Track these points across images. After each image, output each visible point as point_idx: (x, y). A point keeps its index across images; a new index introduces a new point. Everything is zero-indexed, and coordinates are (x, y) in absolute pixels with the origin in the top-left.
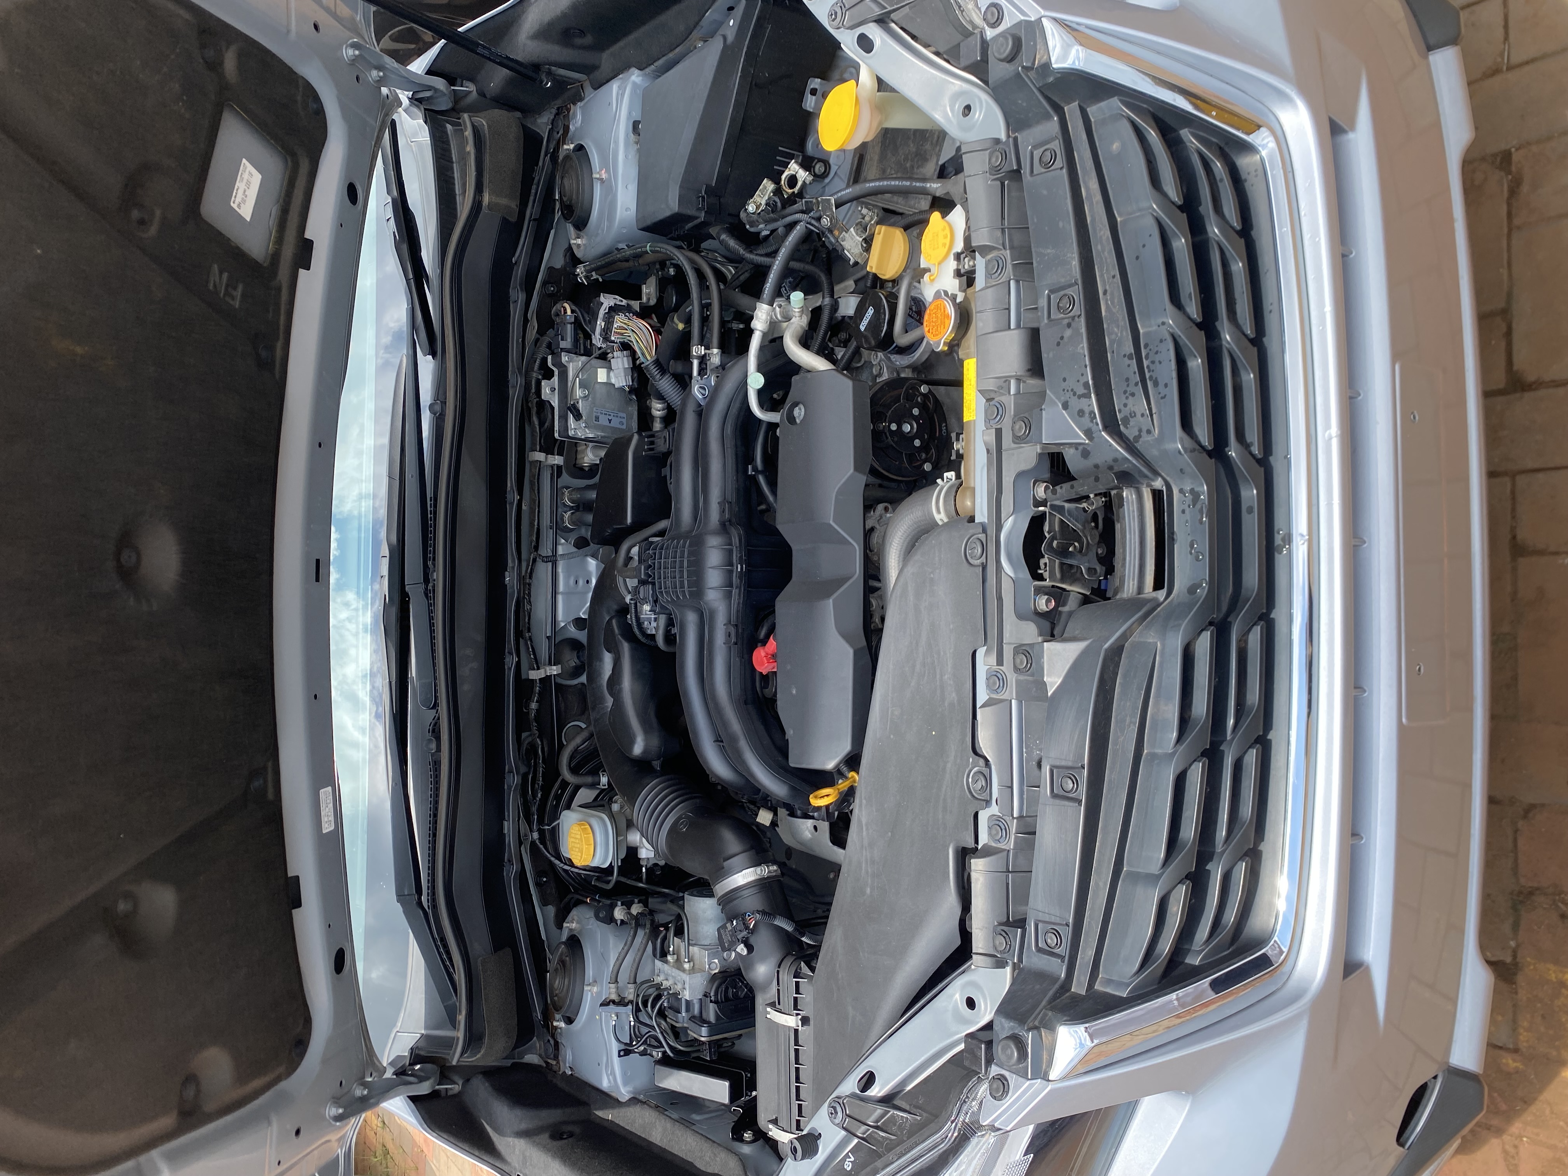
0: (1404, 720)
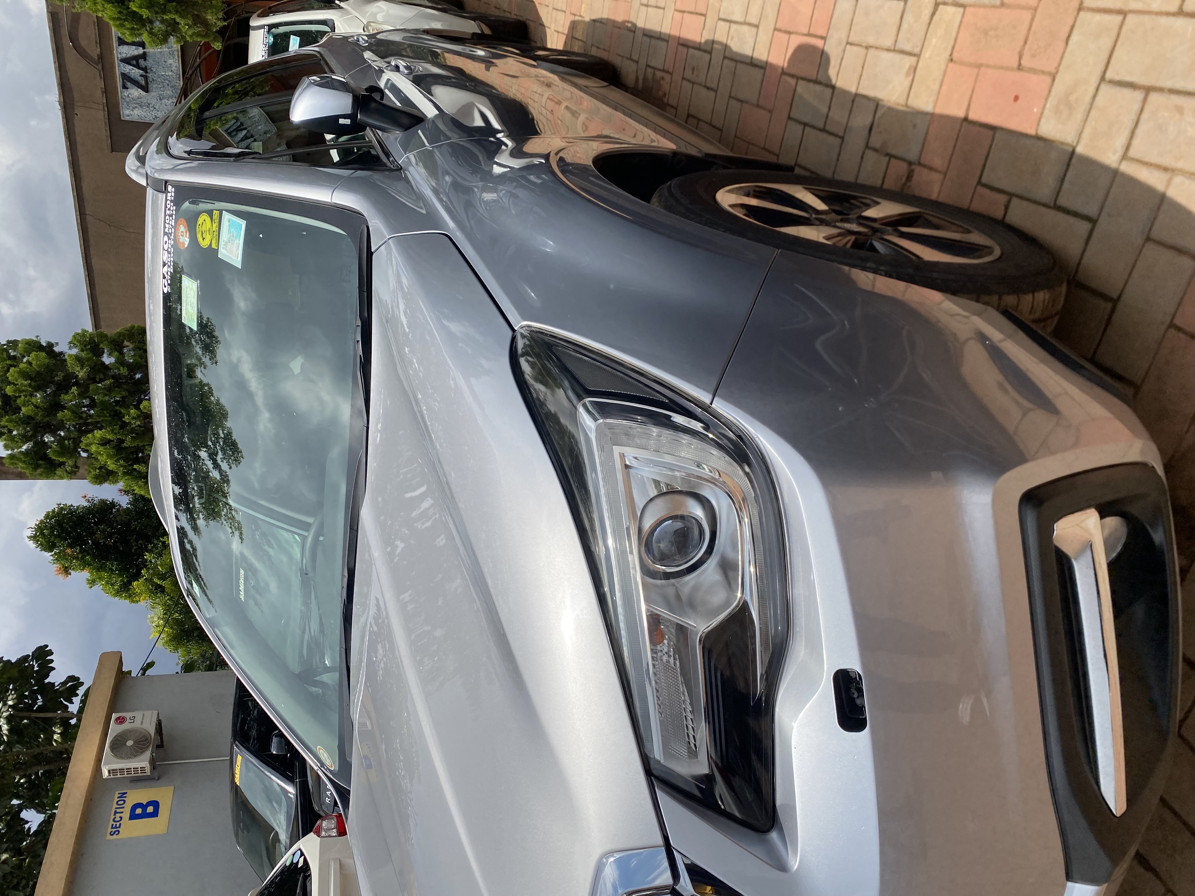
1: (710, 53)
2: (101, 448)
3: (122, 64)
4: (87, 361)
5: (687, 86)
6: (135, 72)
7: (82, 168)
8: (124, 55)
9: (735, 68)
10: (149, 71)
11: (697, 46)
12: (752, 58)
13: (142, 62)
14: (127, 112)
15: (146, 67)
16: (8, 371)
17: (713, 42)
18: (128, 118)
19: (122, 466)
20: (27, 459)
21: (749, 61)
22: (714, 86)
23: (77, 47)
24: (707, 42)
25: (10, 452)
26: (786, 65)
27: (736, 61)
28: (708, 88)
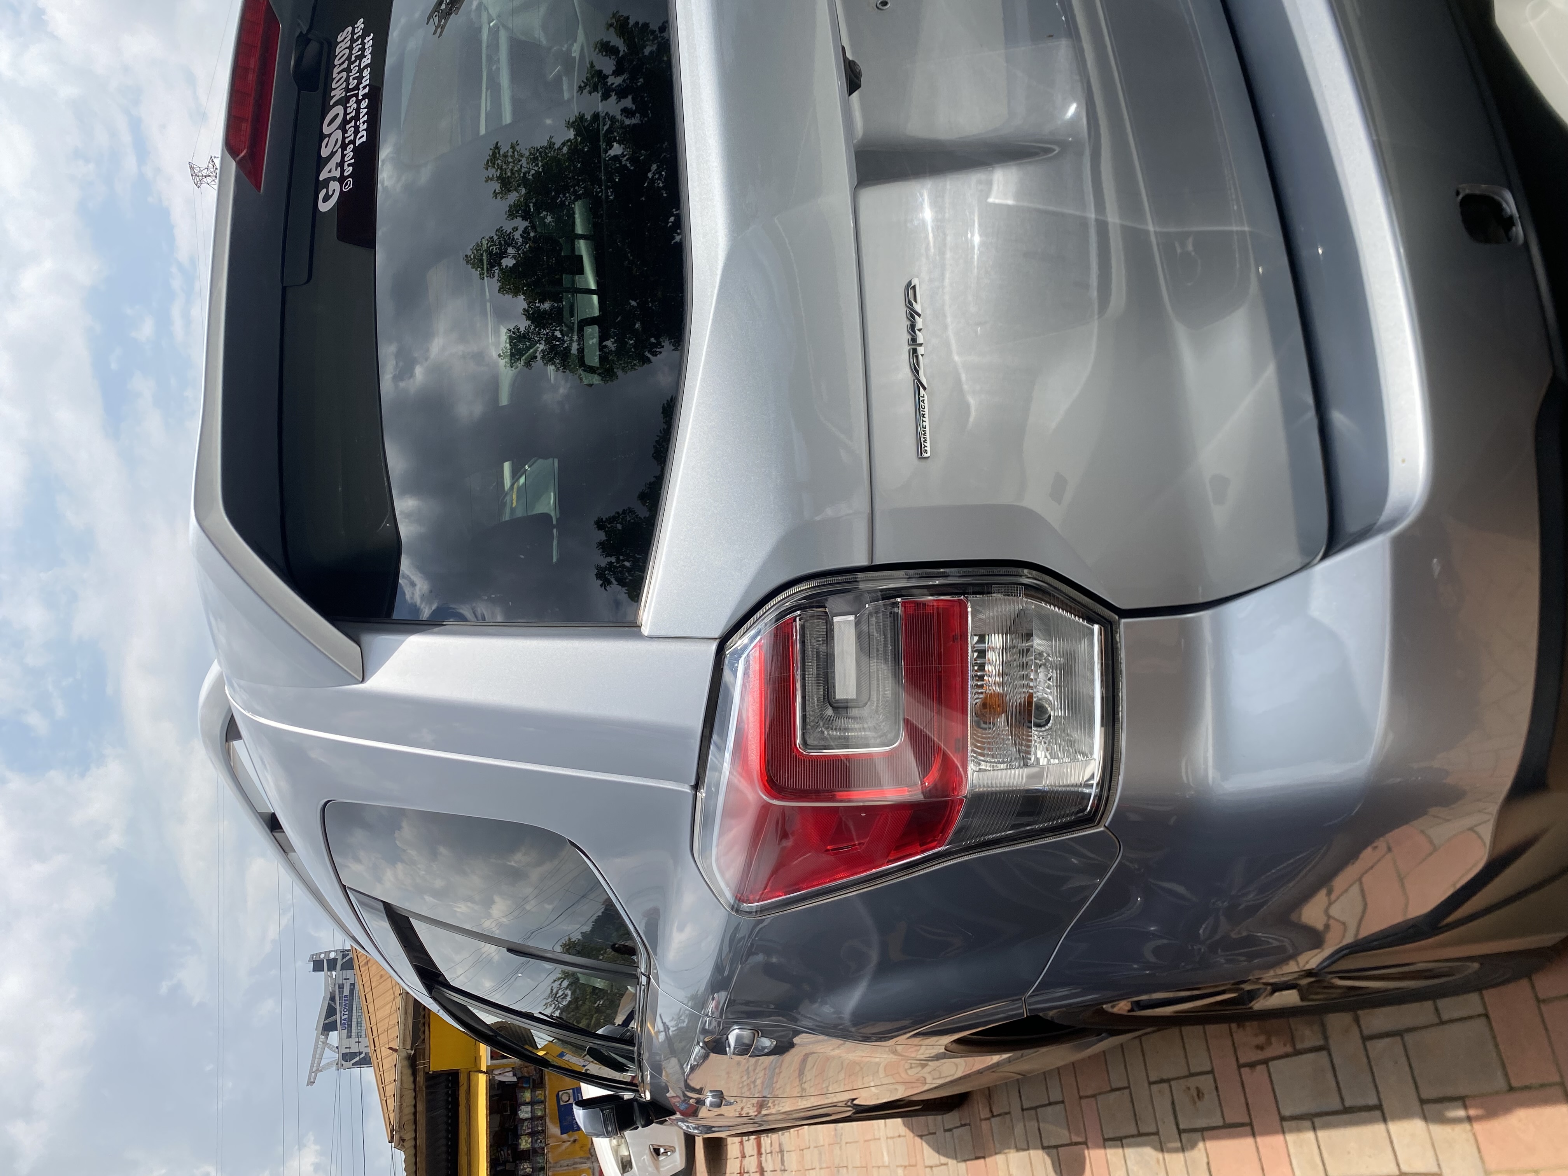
1: (1180, 1132)
5: (1200, 1063)
9: (1138, 1127)
11: (1206, 1134)
12: (1122, 1146)
17: (1183, 1149)
21: (1124, 1141)
22: (1155, 1088)
24: (1193, 1146)
26: (1086, 1152)
27: (1140, 1135)
28: (1162, 1081)
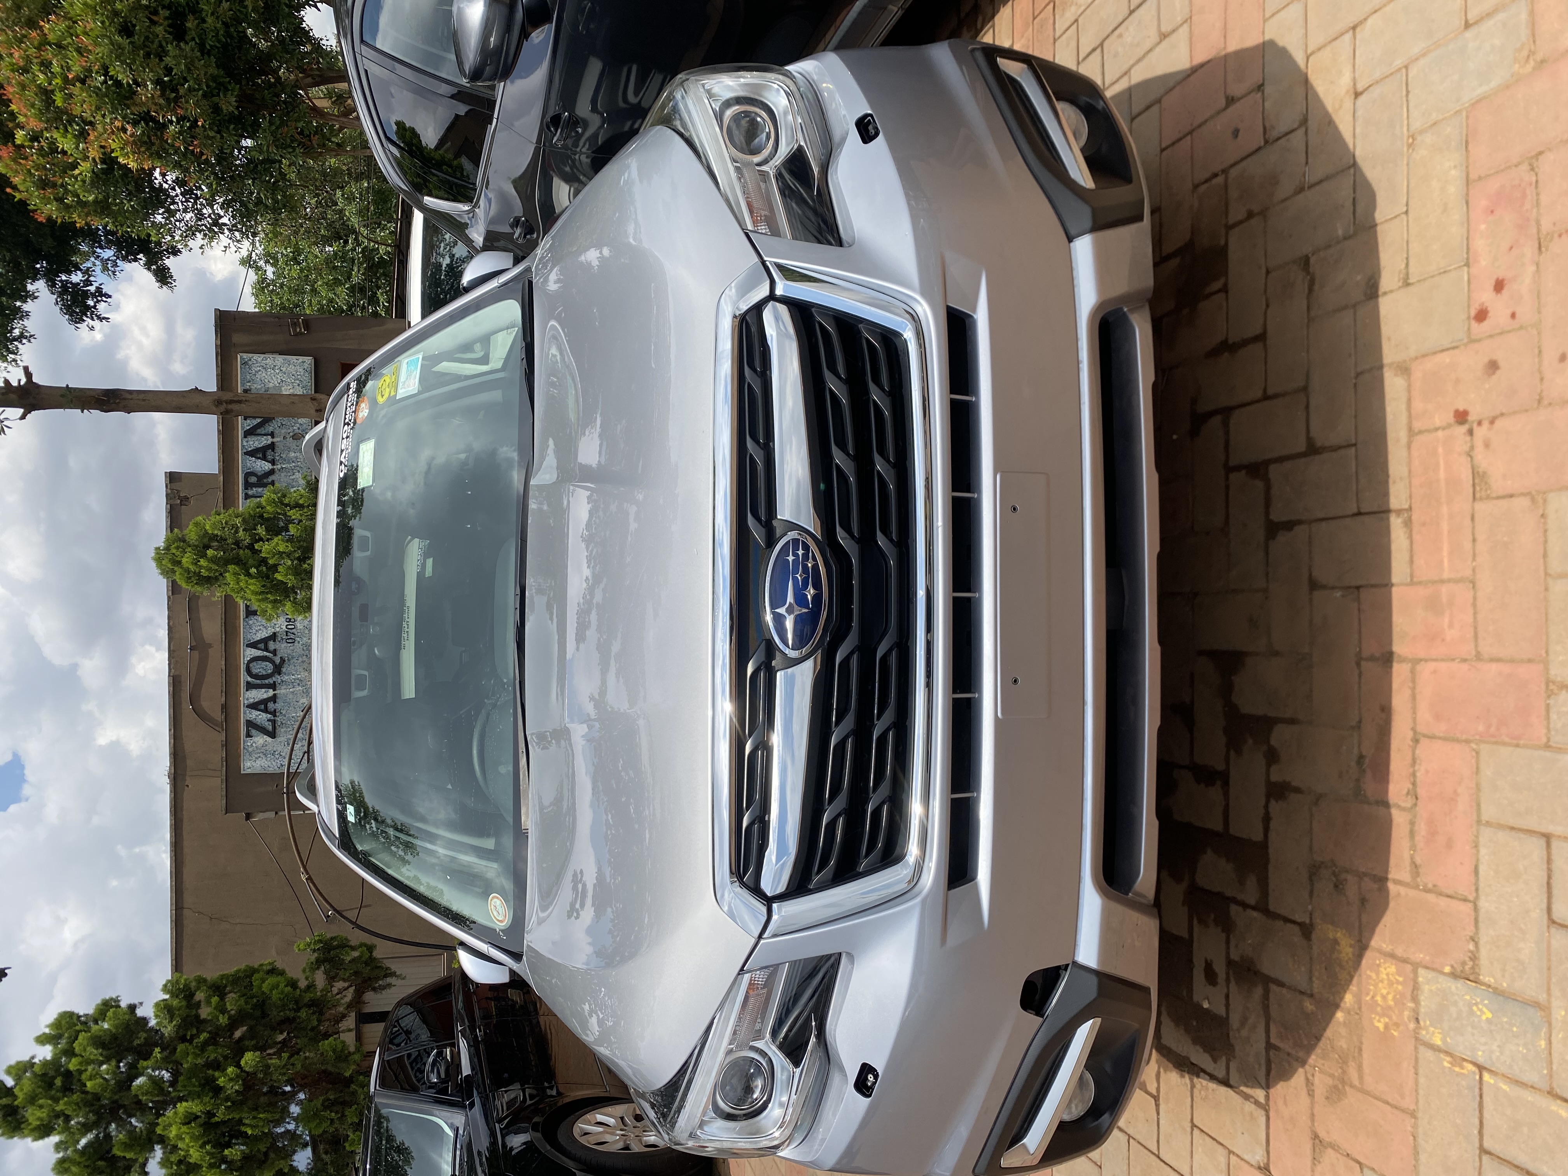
0: (999, 715)
2: (184, 1129)
3: (248, 711)
4: (179, 1010)
6: (261, 717)
7: (186, 850)
8: (252, 701)
10: (278, 714)
13: (271, 706)
14: (248, 764)
15: (275, 710)
16: (76, 1038)
18: (249, 771)
19: (208, 1153)
20: (83, 1159)
23: (199, 712)
25: (61, 1155)
